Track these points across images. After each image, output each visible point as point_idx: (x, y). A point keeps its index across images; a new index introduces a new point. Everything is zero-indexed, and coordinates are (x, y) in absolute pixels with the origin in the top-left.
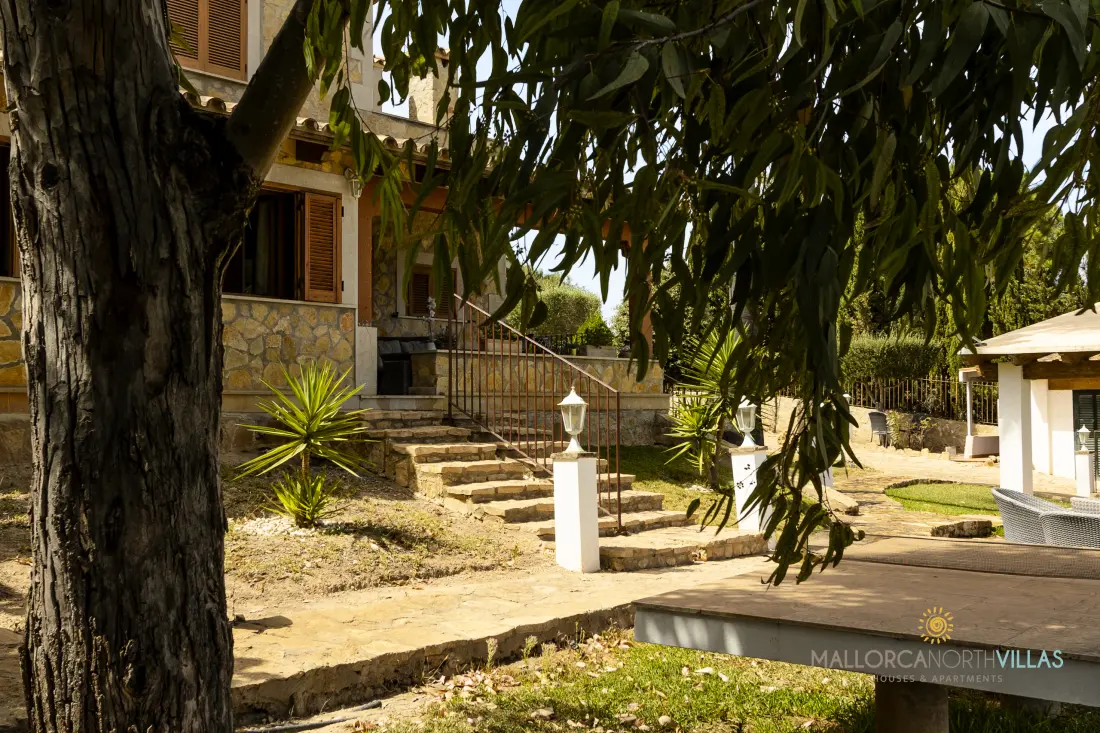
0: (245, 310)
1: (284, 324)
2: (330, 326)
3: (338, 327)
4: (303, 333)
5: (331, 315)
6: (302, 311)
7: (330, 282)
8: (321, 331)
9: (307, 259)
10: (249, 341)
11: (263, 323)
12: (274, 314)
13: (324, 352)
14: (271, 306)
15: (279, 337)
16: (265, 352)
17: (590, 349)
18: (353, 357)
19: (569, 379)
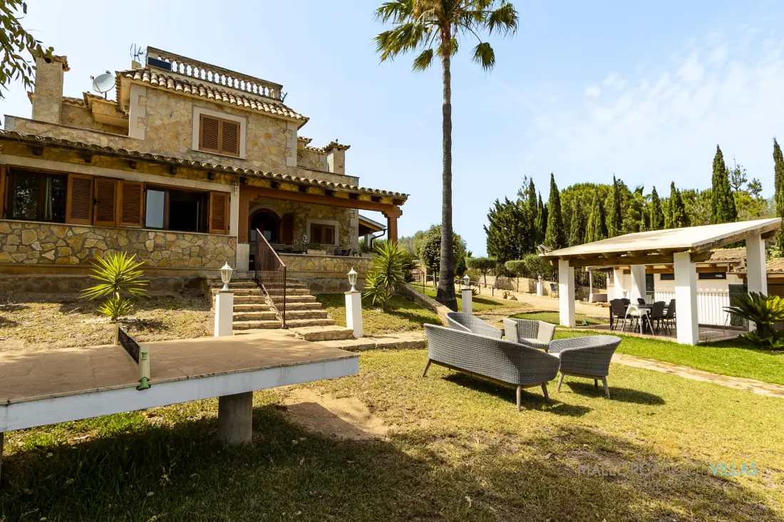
0: (181, 237)
1: (200, 242)
2: (223, 243)
3: (228, 244)
4: (210, 246)
5: (224, 239)
6: (209, 237)
7: (222, 226)
8: (219, 245)
9: (211, 217)
10: (183, 249)
11: (190, 242)
12: (196, 238)
13: (221, 253)
14: (194, 235)
15: (198, 247)
16: (190, 253)
17: (363, 254)
18: (235, 256)
19: (350, 265)
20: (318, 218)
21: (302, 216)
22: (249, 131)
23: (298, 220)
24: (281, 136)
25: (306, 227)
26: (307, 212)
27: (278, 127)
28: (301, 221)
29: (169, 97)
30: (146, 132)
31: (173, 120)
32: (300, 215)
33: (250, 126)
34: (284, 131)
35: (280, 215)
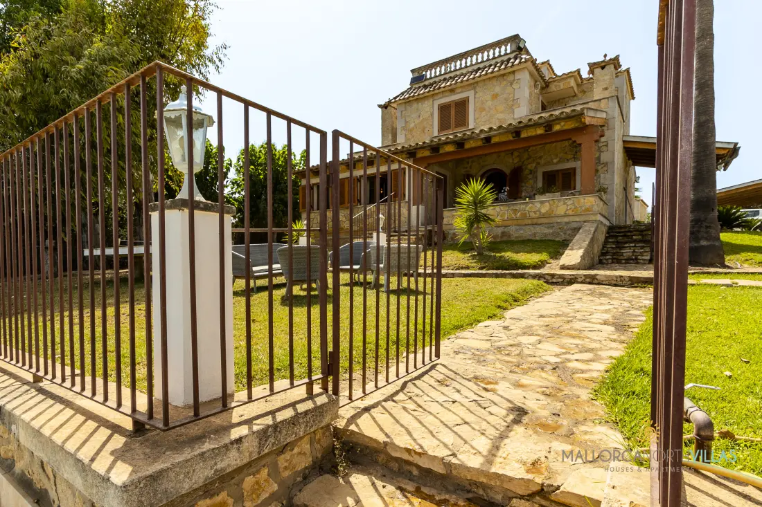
20: (554, 164)
21: (532, 166)
22: (476, 100)
23: (526, 172)
24: (509, 89)
25: (536, 177)
26: (539, 161)
27: (505, 83)
28: (531, 172)
29: (418, 103)
30: (406, 135)
31: (421, 118)
32: (529, 167)
33: (477, 95)
34: (511, 84)
35: (507, 171)
